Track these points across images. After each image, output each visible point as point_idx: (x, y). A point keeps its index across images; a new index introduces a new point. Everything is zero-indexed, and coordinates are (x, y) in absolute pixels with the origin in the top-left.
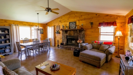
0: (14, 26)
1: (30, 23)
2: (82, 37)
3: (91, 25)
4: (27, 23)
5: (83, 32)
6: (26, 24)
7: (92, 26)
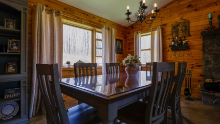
0: (44, 13)
1: (94, 17)
4: (86, 14)
6: (83, 17)
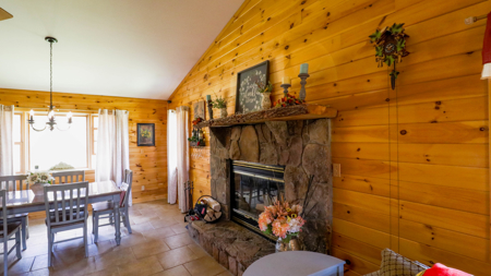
1: (84, 97)
2: (310, 180)
3: (385, 56)
5: (315, 136)
6: (61, 101)
7: (394, 75)
